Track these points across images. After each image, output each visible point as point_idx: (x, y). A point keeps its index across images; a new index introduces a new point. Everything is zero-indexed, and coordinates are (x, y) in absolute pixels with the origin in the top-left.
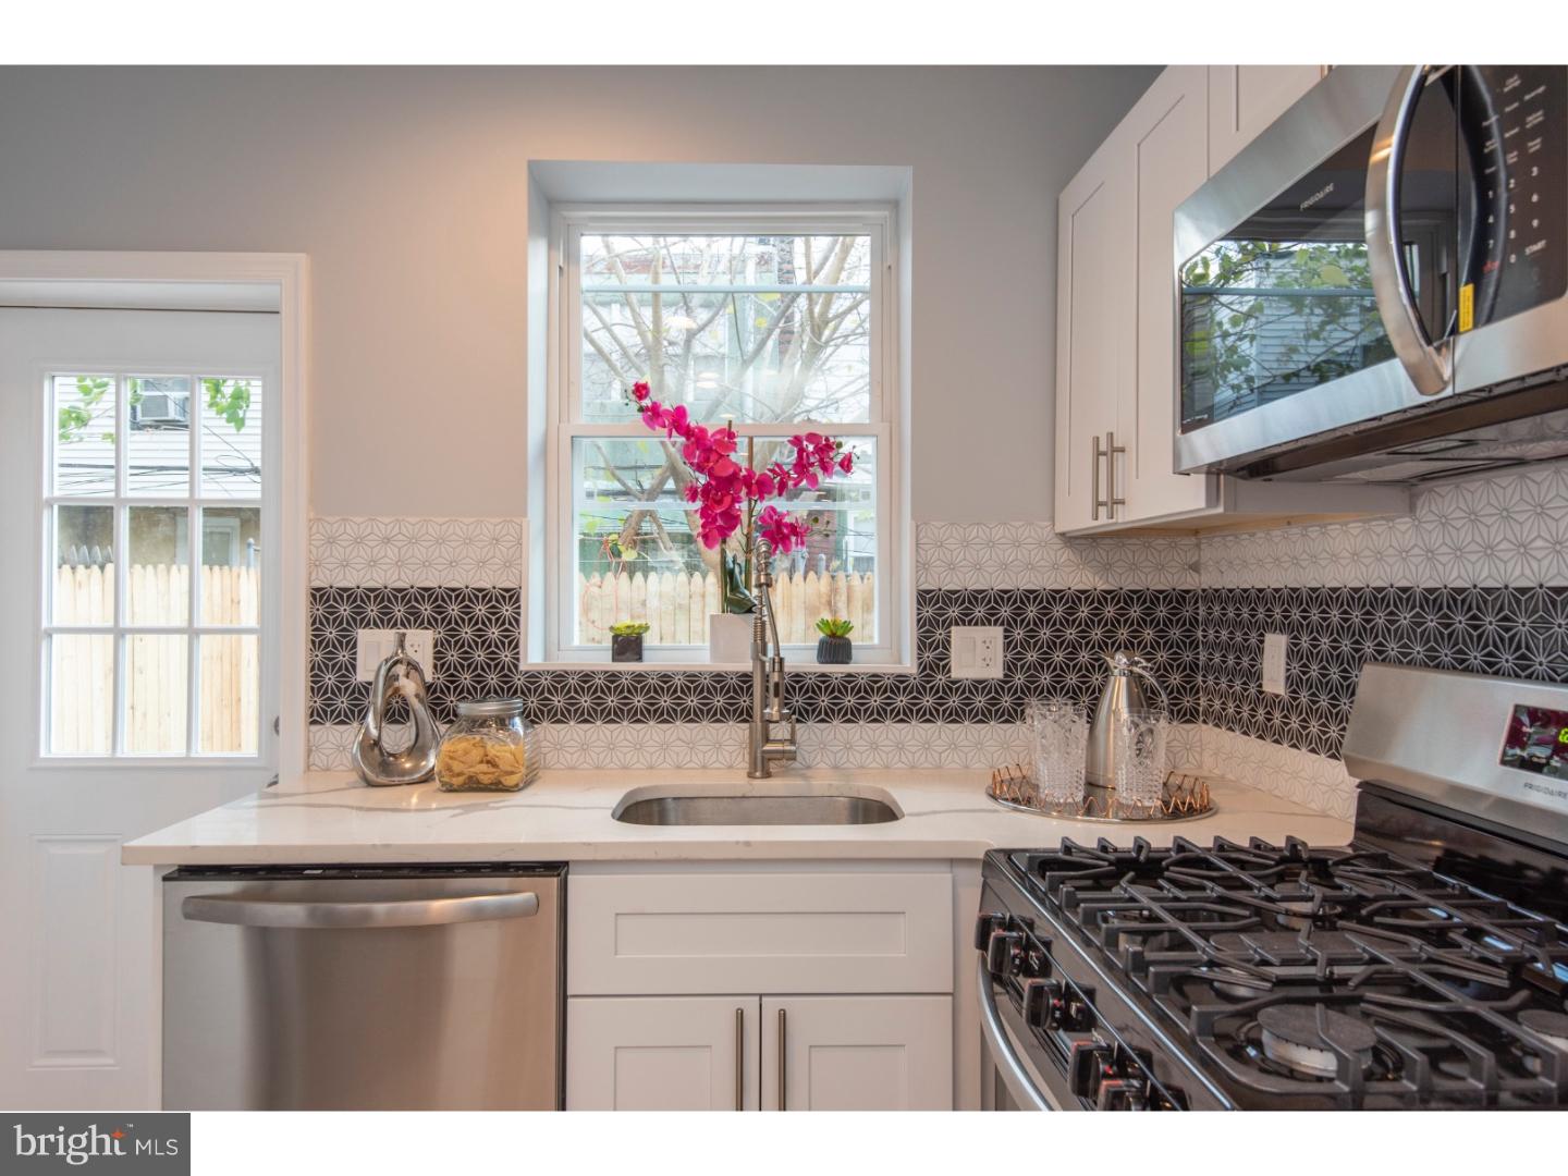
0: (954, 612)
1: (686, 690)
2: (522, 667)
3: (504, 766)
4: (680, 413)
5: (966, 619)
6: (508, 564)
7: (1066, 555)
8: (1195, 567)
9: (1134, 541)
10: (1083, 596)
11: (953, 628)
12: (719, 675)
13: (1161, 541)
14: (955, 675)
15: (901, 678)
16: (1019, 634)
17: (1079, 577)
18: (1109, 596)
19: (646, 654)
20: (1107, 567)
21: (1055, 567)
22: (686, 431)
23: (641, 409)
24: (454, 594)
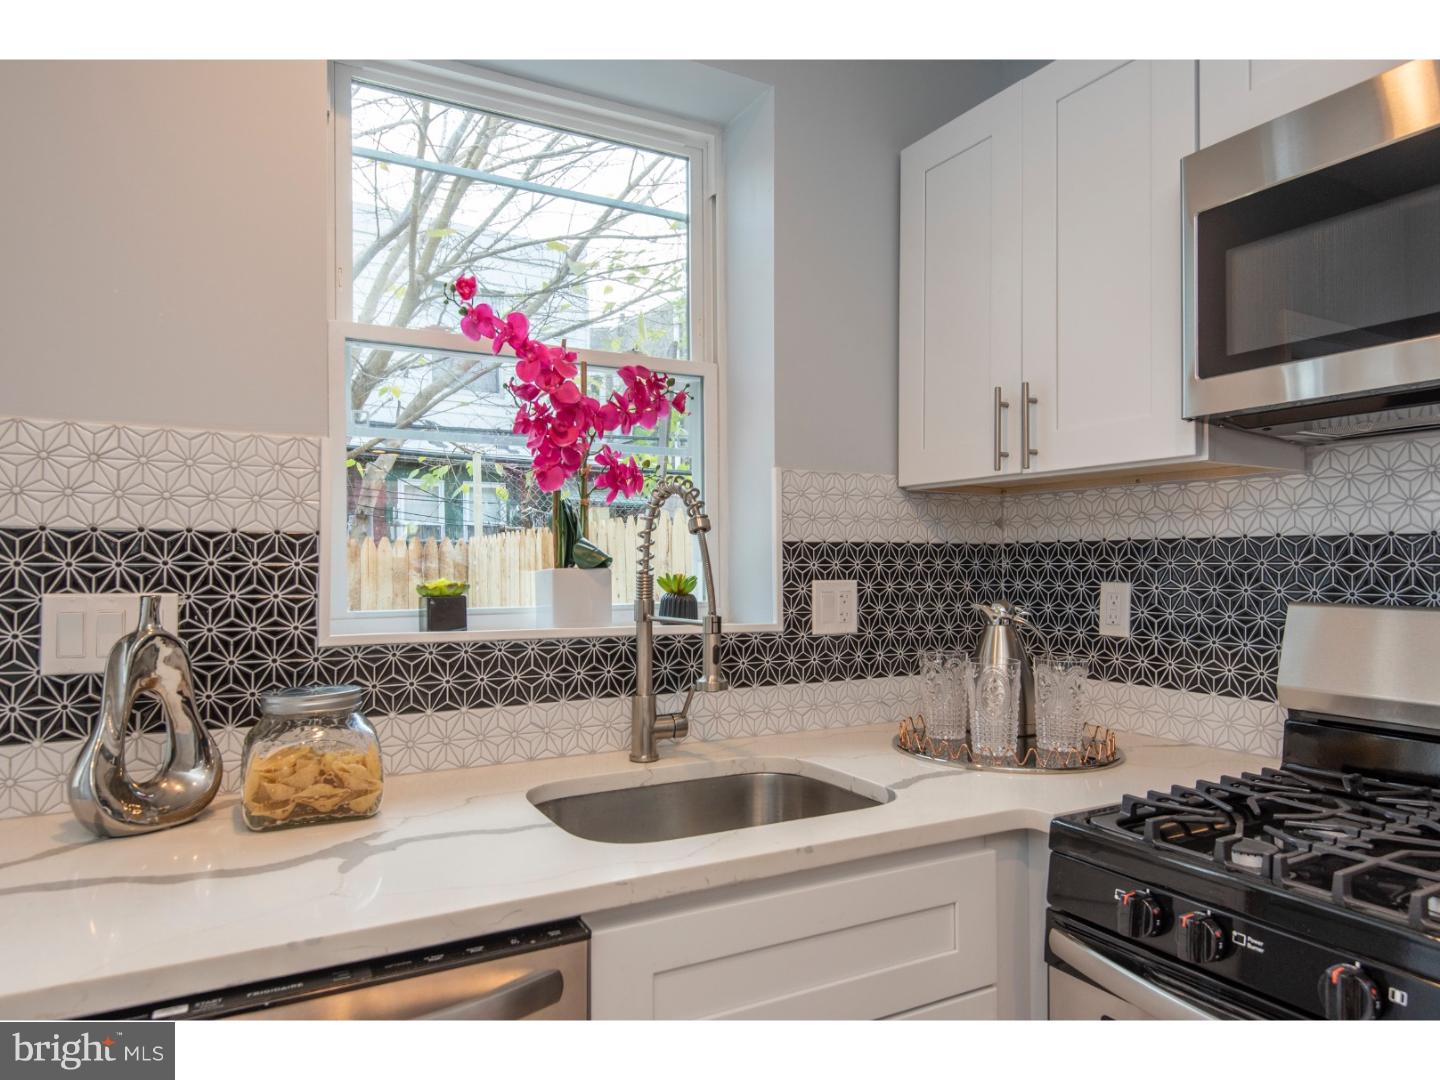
0: (814, 565)
1: (541, 662)
2: (322, 642)
3: (354, 783)
4: (517, 323)
5: (826, 574)
6: (297, 500)
7: (906, 509)
8: (999, 524)
9: (956, 497)
10: (920, 550)
11: (814, 582)
12: (580, 642)
13: (976, 498)
14: (816, 631)
15: (768, 637)
16: (869, 587)
17: (916, 531)
18: (939, 550)
19: (470, 620)
20: (937, 521)
21: (897, 520)
22: (524, 348)
23: (464, 312)
24: (210, 540)
